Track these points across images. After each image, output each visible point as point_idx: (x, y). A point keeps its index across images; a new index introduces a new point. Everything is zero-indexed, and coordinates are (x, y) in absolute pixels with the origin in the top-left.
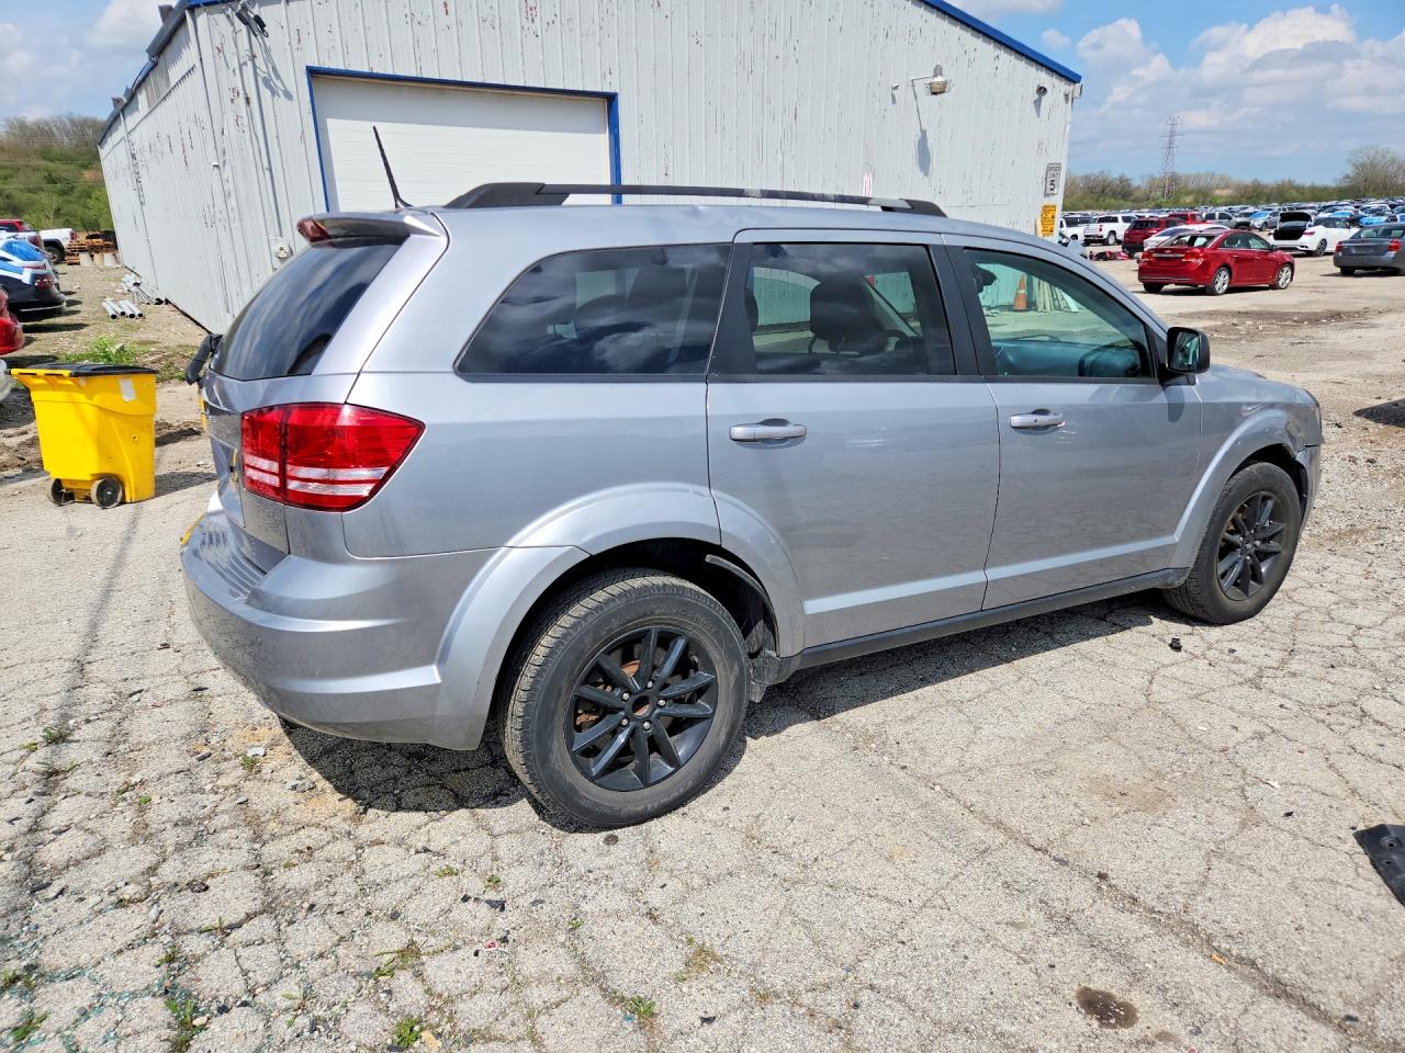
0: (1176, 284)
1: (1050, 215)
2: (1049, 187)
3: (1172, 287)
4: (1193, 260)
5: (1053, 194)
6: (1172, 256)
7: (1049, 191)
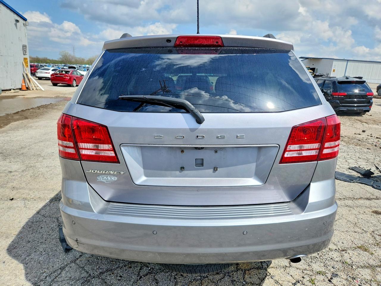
0: (62, 84)
1: (26, 61)
2: (24, 52)
3: (60, 84)
4: (67, 77)
5: (26, 55)
6: (59, 76)
7: (24, 53)
